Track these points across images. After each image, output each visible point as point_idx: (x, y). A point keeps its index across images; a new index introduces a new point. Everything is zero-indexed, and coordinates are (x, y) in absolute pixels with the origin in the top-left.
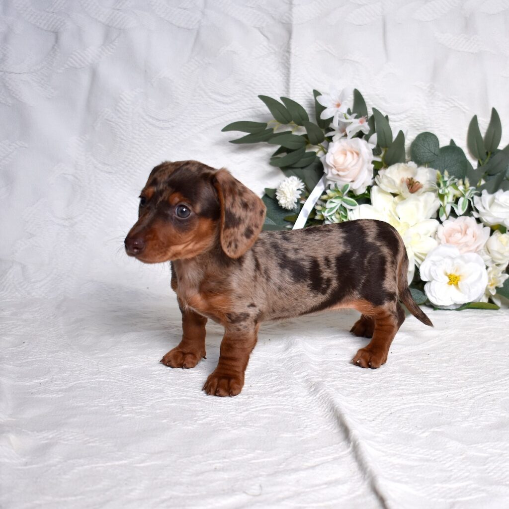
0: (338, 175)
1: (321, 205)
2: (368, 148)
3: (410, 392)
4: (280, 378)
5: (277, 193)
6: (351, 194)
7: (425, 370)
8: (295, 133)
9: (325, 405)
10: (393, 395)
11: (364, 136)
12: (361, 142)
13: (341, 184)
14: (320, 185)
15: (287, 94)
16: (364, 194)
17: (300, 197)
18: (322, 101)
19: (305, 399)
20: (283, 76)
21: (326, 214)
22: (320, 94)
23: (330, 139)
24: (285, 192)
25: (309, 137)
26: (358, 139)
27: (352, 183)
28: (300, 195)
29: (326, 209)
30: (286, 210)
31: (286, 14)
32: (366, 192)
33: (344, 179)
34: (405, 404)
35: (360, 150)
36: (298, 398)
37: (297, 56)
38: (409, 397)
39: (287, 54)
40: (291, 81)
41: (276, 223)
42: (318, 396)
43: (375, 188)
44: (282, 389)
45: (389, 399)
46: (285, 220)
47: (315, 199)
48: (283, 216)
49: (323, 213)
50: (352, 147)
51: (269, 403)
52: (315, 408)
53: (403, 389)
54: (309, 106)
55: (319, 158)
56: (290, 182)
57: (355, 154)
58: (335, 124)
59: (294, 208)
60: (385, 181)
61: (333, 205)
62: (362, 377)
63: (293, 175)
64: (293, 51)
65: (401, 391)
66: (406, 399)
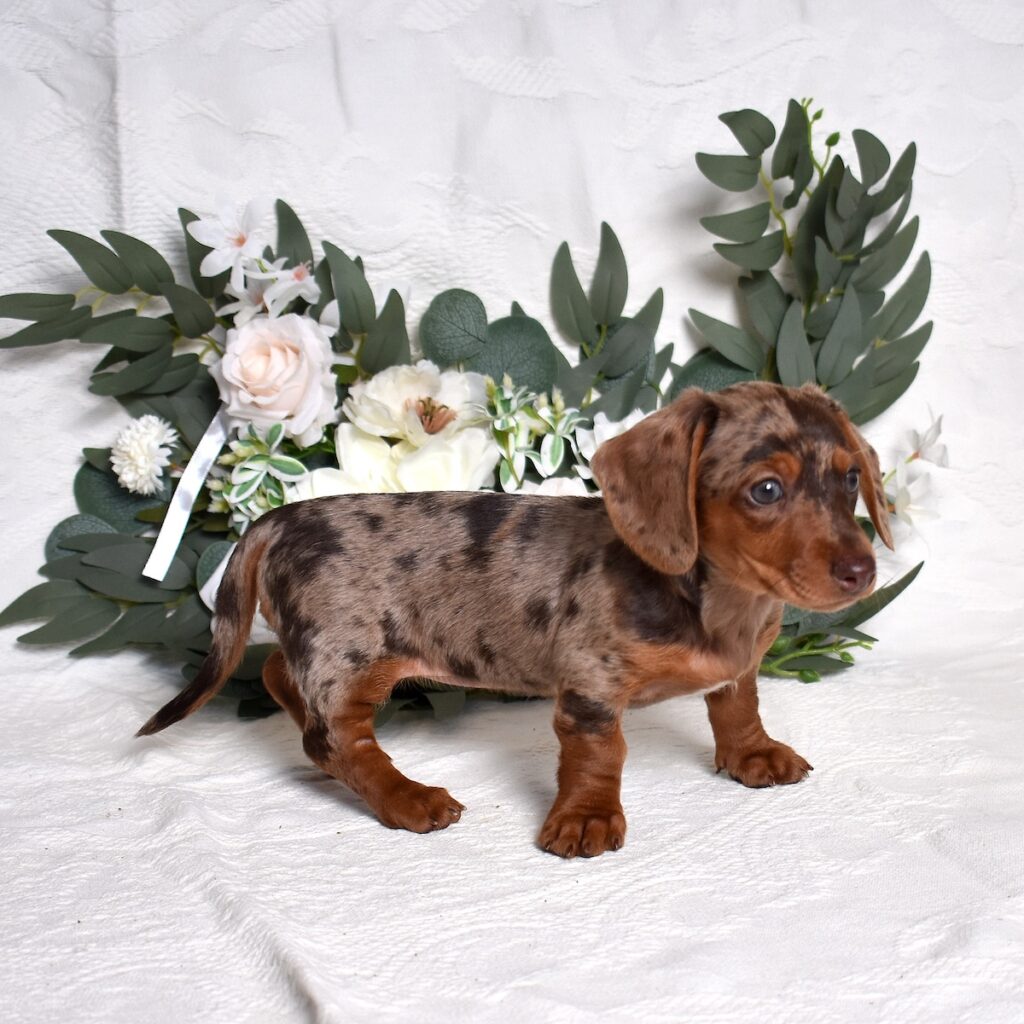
0: (254, 404)
1: (221, 479)
2: (319, 336)
3: (458, 899)
5: (113, 459)
6: (290, 446)
7: (491, 845)
8: (145, 314)
9: (258, 952)
10: (420, 911)
11: (308, 308)
12: (304, 323)
13: (262, 425)
14: (214, 432)
15: (117, 222)
16: (319, 444)
17: (167, 463)
18: (201, 232)
19: (210, 941)
20: (106, 180)
21: (233, 499)
22: (196, 218)
23: (229, 322)
24: (132, 454)
25: (177, 320)
26: (295, 317)
27: (288, 421)
28: (169, 458)
29: (233, 485)
30: (137, 497)
31: (102, 35)
32: (325, 439)
33: (269, 413)
34: (447, 930)
35: (301, 341)
36: (195, 942)
37: (133, 132)
38: (457, 912)
39: (110, 129)
40: (125, 190)
41: (117, 529)
42: (241, 931)
43: (344, 429)
44: (155, 927)
45: (409, 921)
46: (137, 520)
47: (205, 465)
48: (134, 510)
49: (225, 496)
50: (281, 337)
51: (125, 960)
52: (235, 961)
53: (441, 895)
54: (172, 247)
55: (207, 367)
56: (142, 430)
57: (290, 353)
58: (236, 286)
59: (157, 489)
60: (366, 409)
61: (247, 477)
62: (344, 875)
63: (148, 413)
64: (122, 120)
65: (437, 900)
66: (450, 917)
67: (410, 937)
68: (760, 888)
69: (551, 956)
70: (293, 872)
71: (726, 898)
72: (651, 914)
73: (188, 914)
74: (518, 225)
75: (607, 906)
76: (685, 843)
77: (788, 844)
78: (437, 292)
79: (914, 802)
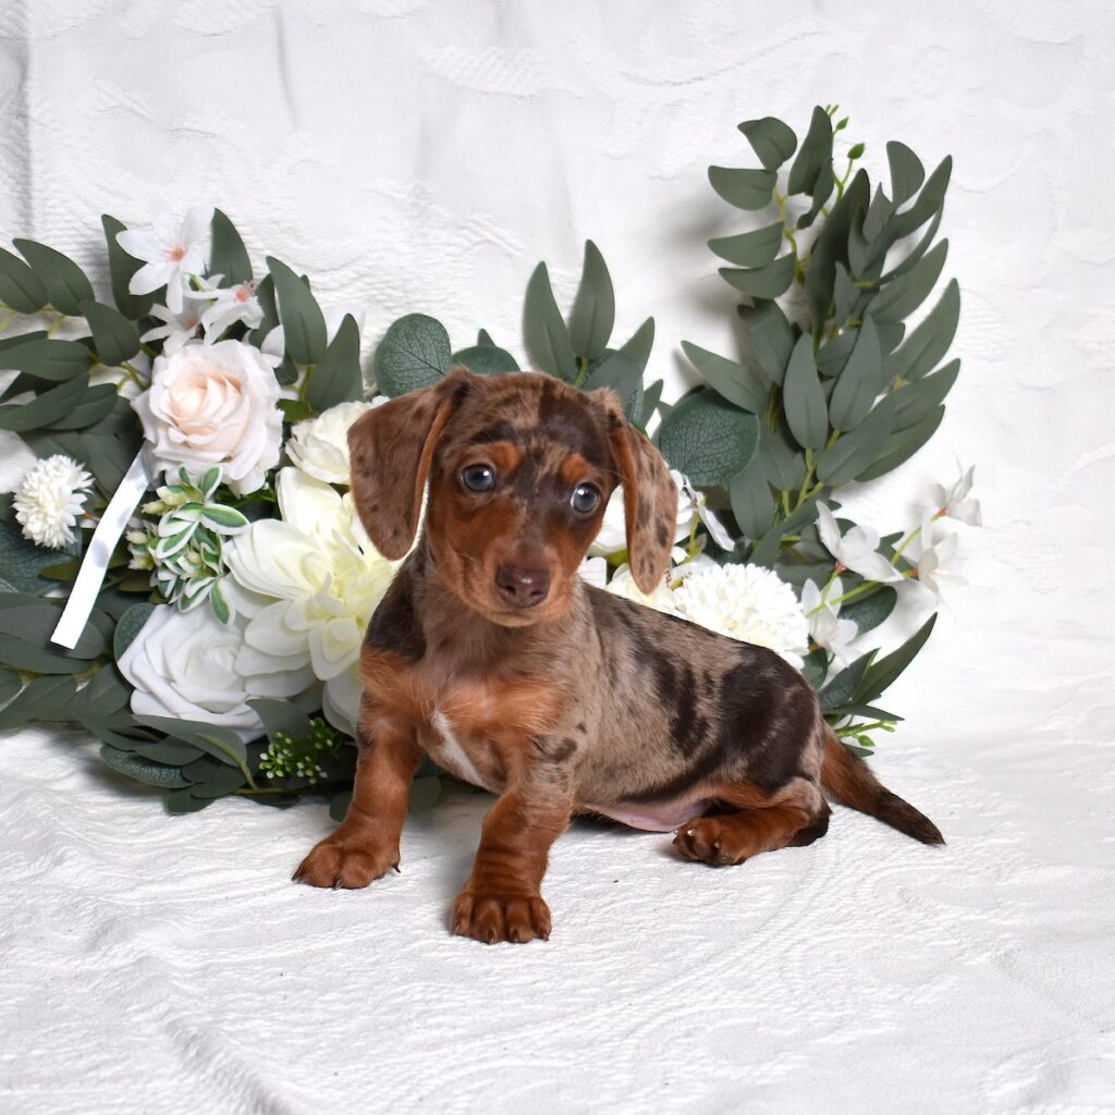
0: (186, 444)
1: (144, 530)
2: (262, 366)
3: (460, 1031)
4: (95, 1034)
5: (15, 505)
6: (225, 494)
7: (487, 967)
8: (54, 336)
9: (237, 1096)
10: (417, 1046)
11: (248, 334)
12: (242, 350)
13: (196, 468)
14: (135, 476)
15: (24, 230)
16: (261, 491)
17: (83, 512)
18: (131, 243)
19: (175, 1082)
20: (11, 181)
21: (159, 553)
22: (123, 228)
23: (157, 348)
24: (41, 500)
25: (97, 345)
26: (234, 342)
27: (226, 464)
28: (83, 505)
29: (160, 538)
30: (44, 551)
31: (9, 13)
32: (267, 486)
33: (205, 455)
34: (452, 1068)
35: (243, 372)
36: (157, 1083)
37: (45, 126)
38: (461, 1048)
39: (19, 123)
40: (35, 194)
41: (19, 589)
42: (211, 1070)
43: (287, 473)
44: (107, 1063)
45: (408, 1058)
46: (41, 577)
47: (125, 514)
48: (38, 565)
49: (151, 550)
50: (220, 367)
51: (76, 1105)
52: (207, 1106)
53: (439, 1026)
54: (92, 260)
55: (127, 401)
56: (52, 472)
57: (230, 387)
58: (175, 305)
59: (67, 541)
60: (313, 452)
61: (177, 528)
62: (322, 1002)
63: (58, 453)
64: (33, 113)
65: (436, 1033)
66: (454, 1053)
67: (410, 1078)
68: (811, 1019)
69: (581, 1102)
70: (262, 998)
71: (773, 1032)
72: (689, 1050)
73: (144, 1046)
74: (488, 242)
75: (635, 1041)
76: (714, 965)
77: (832, 968)
78: (396, 318)
79: (971, 917)
